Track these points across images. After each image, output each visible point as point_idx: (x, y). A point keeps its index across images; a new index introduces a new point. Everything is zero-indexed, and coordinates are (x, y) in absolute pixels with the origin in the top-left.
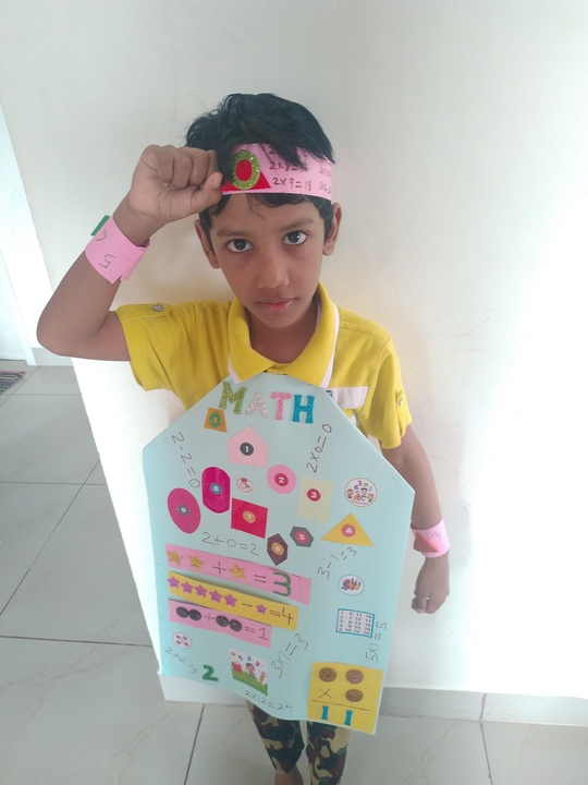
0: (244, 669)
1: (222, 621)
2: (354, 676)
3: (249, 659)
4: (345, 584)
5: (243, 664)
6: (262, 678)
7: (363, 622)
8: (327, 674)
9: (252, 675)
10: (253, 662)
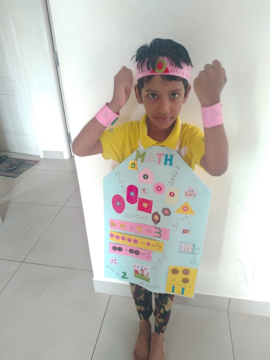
0: (140, 272)
1: (131, 251)
2: (186, 272)
3: (142, 267)
4: (183, 231)
5: (139, 270)
6: (147, 275)
7: (190, 247)
8: (175, 271)
9: (143, 275)
10: (144, 269)
